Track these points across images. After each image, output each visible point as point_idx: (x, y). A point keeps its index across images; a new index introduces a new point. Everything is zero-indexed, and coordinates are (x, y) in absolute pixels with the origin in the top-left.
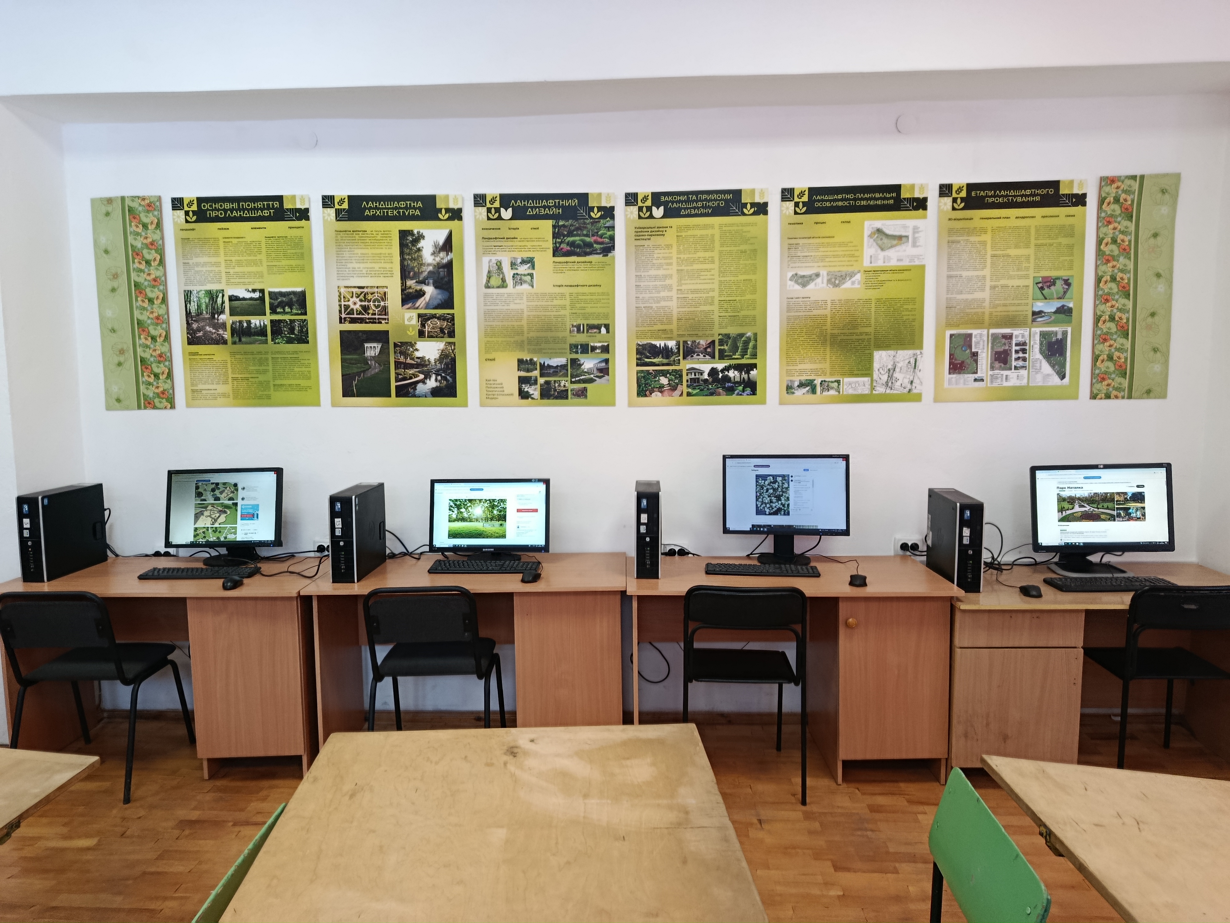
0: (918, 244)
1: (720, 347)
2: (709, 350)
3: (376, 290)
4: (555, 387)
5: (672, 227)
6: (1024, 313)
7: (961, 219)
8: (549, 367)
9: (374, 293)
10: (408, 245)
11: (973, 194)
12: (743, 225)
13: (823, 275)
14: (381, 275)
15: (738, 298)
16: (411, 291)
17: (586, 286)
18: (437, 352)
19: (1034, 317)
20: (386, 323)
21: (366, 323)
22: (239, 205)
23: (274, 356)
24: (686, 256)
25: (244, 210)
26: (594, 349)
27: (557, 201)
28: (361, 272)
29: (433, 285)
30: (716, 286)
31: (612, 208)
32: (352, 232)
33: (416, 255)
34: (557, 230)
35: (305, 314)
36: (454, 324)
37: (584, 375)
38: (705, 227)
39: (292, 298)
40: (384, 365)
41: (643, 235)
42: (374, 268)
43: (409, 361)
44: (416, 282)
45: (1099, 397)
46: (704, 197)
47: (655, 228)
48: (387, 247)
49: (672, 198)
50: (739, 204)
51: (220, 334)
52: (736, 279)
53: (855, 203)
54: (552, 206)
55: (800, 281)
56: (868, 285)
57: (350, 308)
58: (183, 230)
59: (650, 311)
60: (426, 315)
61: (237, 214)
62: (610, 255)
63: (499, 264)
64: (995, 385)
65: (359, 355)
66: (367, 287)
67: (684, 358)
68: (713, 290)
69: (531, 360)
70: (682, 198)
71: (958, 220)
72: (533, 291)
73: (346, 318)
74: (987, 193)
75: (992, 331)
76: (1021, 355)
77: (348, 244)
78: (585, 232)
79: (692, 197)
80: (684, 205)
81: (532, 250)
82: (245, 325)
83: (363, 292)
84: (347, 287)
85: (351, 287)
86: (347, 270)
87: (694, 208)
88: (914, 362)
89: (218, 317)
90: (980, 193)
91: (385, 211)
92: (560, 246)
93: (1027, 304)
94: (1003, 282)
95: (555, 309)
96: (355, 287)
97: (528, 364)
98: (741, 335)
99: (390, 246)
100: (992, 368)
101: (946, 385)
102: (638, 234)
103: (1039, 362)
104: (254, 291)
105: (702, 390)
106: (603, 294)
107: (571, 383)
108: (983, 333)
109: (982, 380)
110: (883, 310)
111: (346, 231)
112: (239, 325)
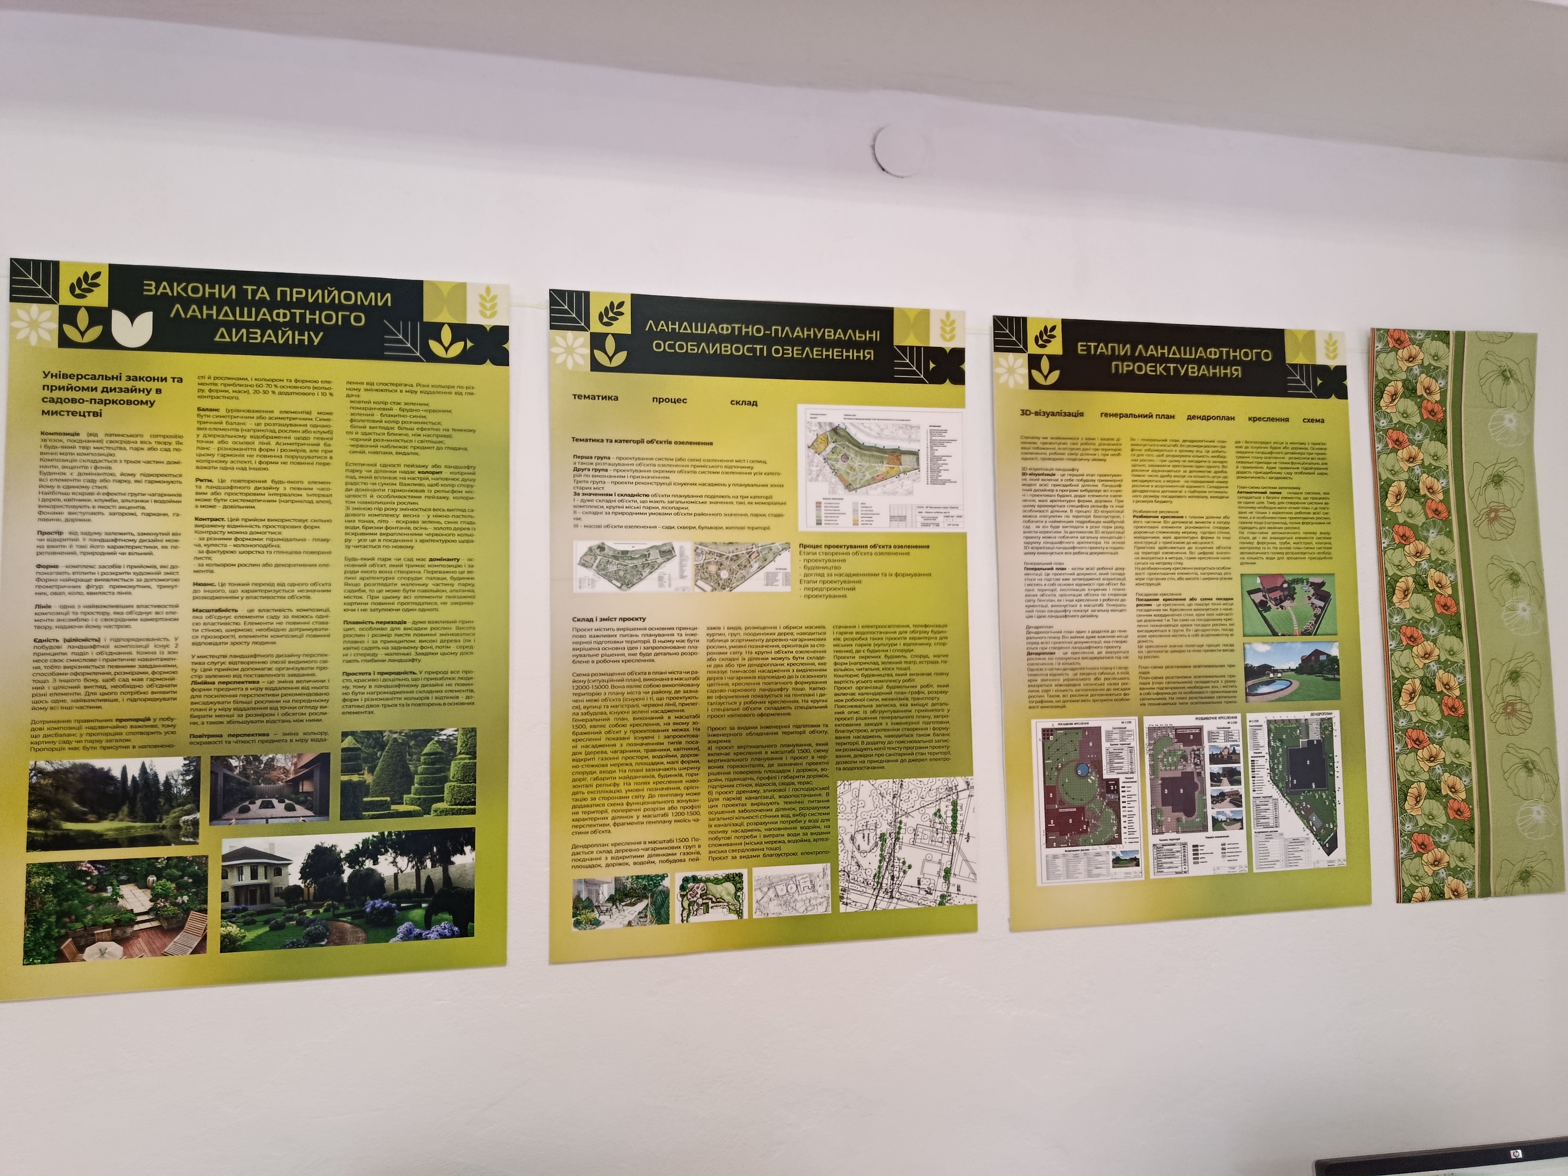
0: (944, 475)
1: (345, 778)
2: (307, 787)
5: (180, 380)
6: (1227, 671)
7: (1053, 414)
11: (1080, 347)
12: (428, 390)
13: (682, 555)
15: (409, 617)
19: (1250, 683)
24: (229, 476)
30: (335, 576)
38: (301, 387)
41: (74, 401)
45: (1417, 895)
46: (296, 294)
47: (118, 378)
49: (185, 289)
50: (414, 328)
52: (403, 553)
53: (769, 351)
55: (612, 568)
56: (811, 585)
59: (91, 654)
64: (1168, 874)
67: (215, 816)
68: (325, 588)
70: (222, 292)
71: (1047, 414)
74: (1113, 349)
75: (1150, 721)
76: (1226, 787)
79: (254, 293)
80: (226, 314)
87: (263, 325)
88: (950, 814)
90: (1096, 348)
93: (1230, 648)
94: (1168, 587)
98: (423, 736)
100: (1158, 827)
101: (1041, 879)
102: (56, 394)
103: (1271, 806)
105: (277, 927)
108: (1129, 727)
109: (1135, 862)
110: (857, 660)
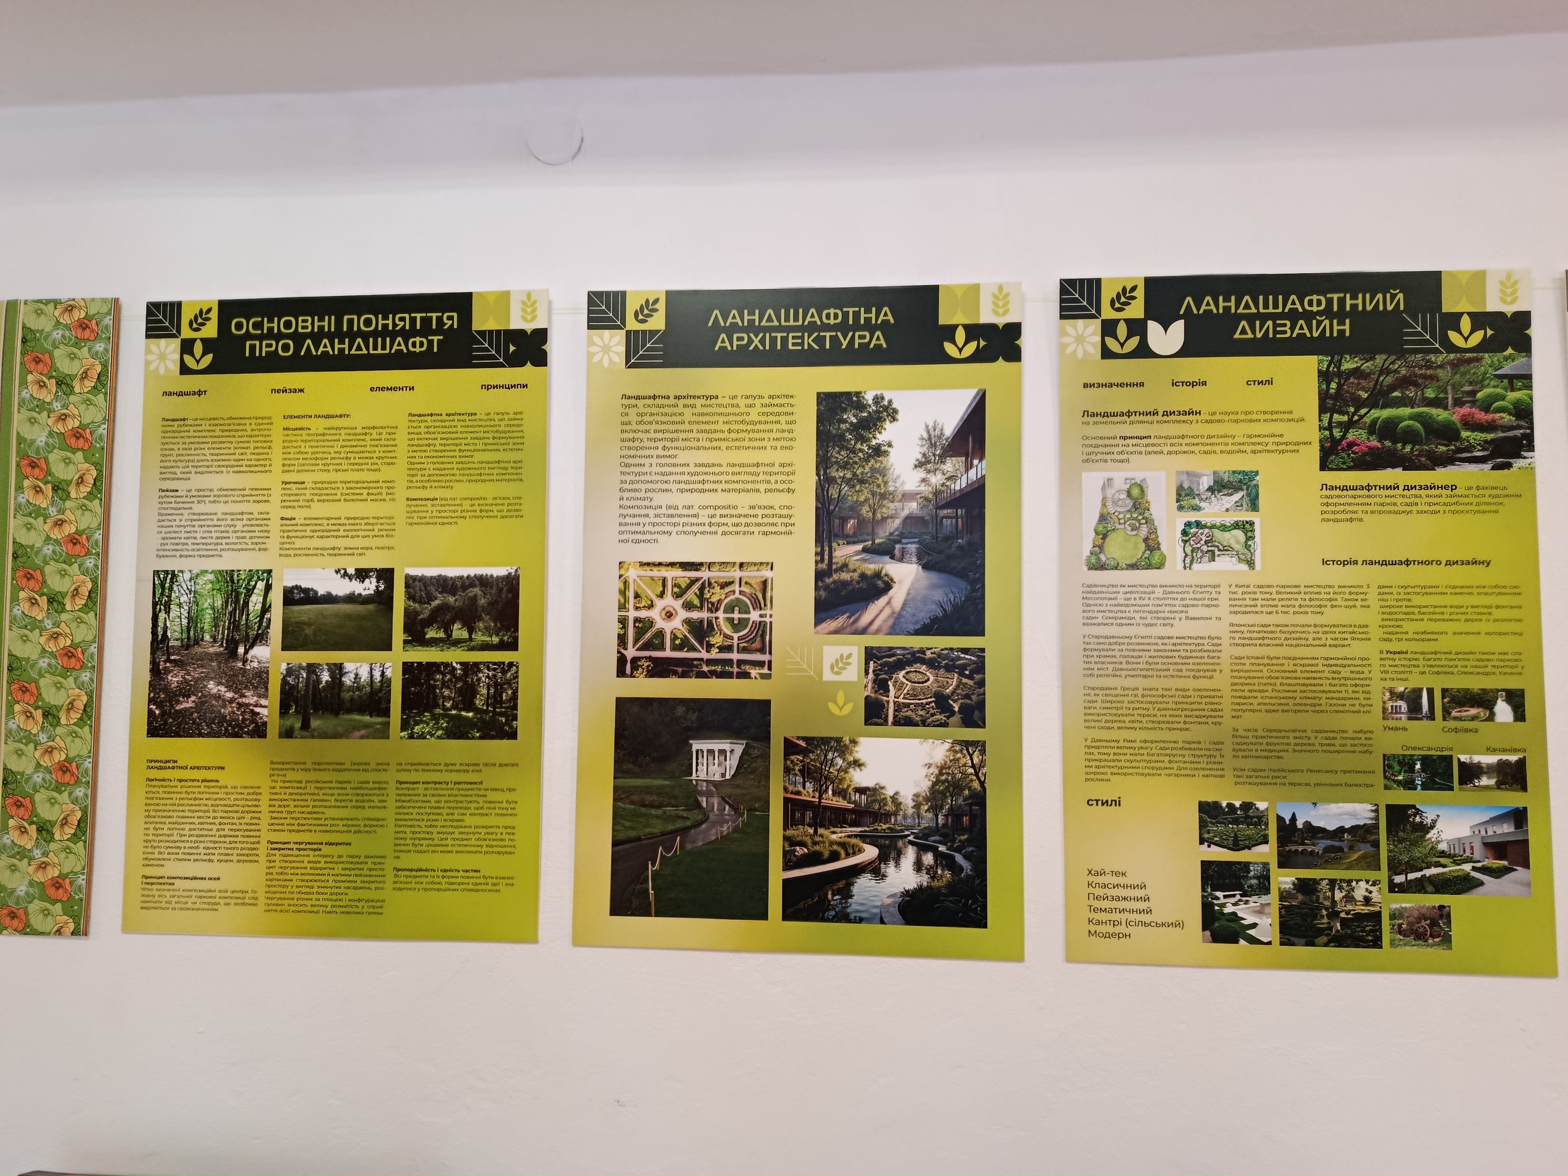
3: (736, 574)
4: (1334, 902)
8: (1313, 832)
9: (731, 583)
10: (842, 437)
14: (756, 529)
16: (845, 576)
17: (1439, 563)
18: (924, 771)
20: (764, 677)
21: (701, 675)
22: (339, 323)
23: (404, 777)
25: (352, 336)
26: (1470, 773)
27: (1335, 296)
28: (694, 520)
29: (919, 559)
31: (1523, 319)
32: (672, 401)
33: (867, 469)
34: (1333, 385)
35: (513, 646)
36: (982, 684)
37: (1438, 865)
39: (475, 598)
40: (751, 810)
42: (735, 507)
43: (831, 800)
44: (865, 550)
48: (779, 444)
51: (248, 705)
54: (1319, 313)
57: (654, 629)
58: (170, 394)
60: (890, 651)
61: (333, 349)
62: (1518, 463)
63: (1135, 492)
65: (672, 777)
66: (710, 565)
69: (1247, 806)
72: (1253, 578)
73: (639, 659)
77: (660, 436)
78: (1430, 393)
81: (1249, 448)
82: (325, 677)
83: (697, 580)
84: (648, 564)
85: (660, 564)
86: (651, 512)
89: (246, 652)
91: (779, 335)
92: (1343, 437)
95: (1327, 639)
96: (672, 564)
97: (1236, 822)
99: (788, 442)
104: (362, 574)
106: (1499, 590)
107: (1391, 891)
111: (654, 397)
112: (308, 678)
